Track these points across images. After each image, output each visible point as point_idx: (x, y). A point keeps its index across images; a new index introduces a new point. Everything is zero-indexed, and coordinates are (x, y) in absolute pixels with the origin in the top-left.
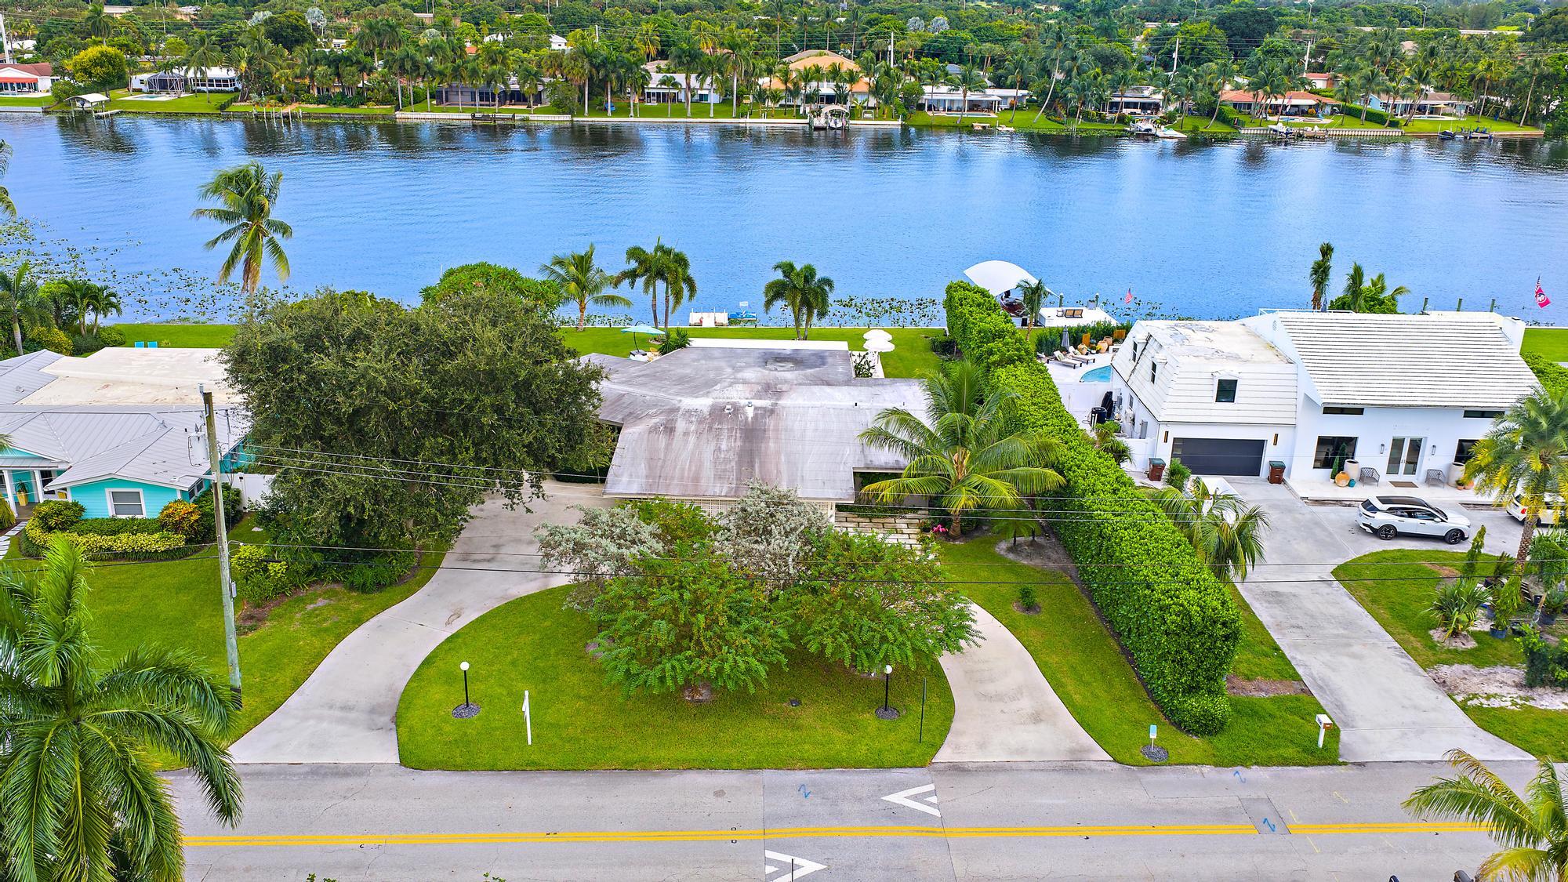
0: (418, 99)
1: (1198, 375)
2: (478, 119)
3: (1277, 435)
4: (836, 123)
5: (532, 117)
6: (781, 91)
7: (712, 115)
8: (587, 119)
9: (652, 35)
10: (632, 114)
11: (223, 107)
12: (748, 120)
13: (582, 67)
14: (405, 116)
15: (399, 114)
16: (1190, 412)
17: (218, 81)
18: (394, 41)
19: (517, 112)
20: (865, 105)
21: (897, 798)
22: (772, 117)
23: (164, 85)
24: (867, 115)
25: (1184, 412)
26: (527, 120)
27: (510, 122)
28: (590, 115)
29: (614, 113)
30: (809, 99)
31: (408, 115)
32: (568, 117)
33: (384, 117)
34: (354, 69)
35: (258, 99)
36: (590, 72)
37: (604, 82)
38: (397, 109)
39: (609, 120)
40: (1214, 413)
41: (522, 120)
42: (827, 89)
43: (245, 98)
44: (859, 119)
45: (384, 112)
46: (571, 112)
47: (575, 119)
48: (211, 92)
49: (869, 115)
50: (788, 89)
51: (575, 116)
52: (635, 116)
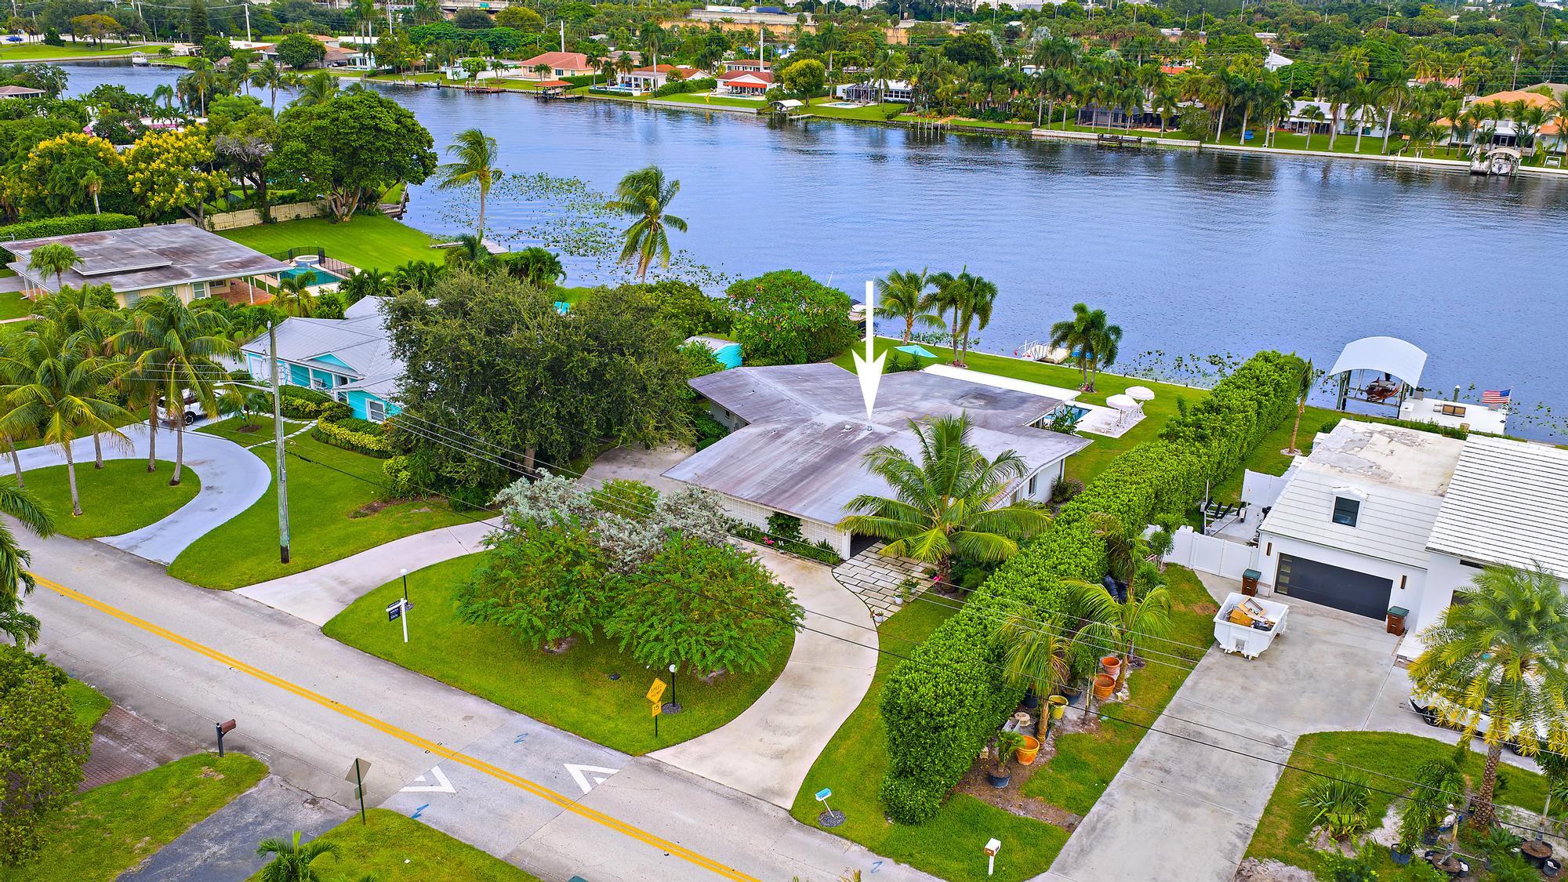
0: (1057, 118)
1: (1316, 487)
2: (1106, 139)
3: (1404, 578)
4: (1500, 169)
5: (1160, 141)
6: (1447, 128)
7: (1357, 150)
8: (1219, 147)
9: (1361, 60)
10: (1266, 144)
11: (889, 117)
12: (1399, 158)
13: (1218, 93)
14: (1044, 134)
15: (1035, 131)
16: (1299, 527)
17: (897, 92)
18: (1066, 61)
19: (1149, 136)
20: (1553, 149)
21: (575, 771)
22: (1431, 156)
23: (858, 95)
24: (1550, 162)
25: (1293, 526)
26: (1155, 143)
27: (1134, 145)
28: (1221, 142)
29: (1248, 142)
30: (1481, 140)
31: (1043, 132)
32: (1197, 143)
33: (1021, 133)
34: (1004, 86)
35: (922, 110)
36: (1227, 98)
37: (1241, 108)
38: (1035, 126)
39: (1242, 149)
40: (1328, 534)
41: (1149, 143)
42: (1506, 128)
43: (911, 108)
44: (1541, 165)
45: (1023, 128)
46: (1201, 139)
47: (1204, 145)
48: (895, 102)
49: (1556, 162)
50: (1454, 127)
51: (1205, 142)
52: (1270, 146)
